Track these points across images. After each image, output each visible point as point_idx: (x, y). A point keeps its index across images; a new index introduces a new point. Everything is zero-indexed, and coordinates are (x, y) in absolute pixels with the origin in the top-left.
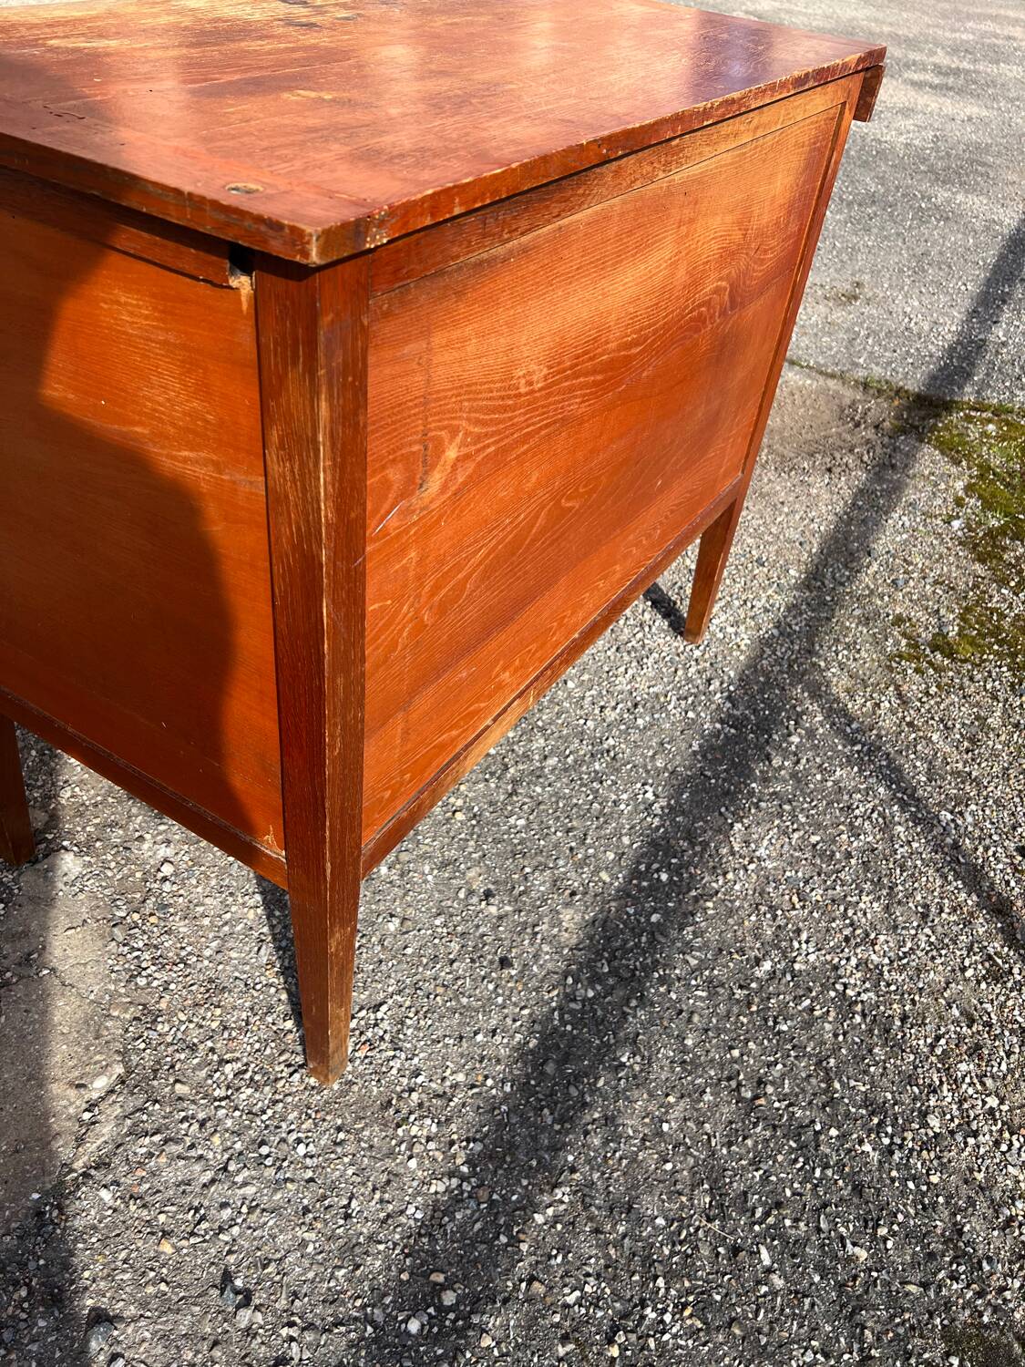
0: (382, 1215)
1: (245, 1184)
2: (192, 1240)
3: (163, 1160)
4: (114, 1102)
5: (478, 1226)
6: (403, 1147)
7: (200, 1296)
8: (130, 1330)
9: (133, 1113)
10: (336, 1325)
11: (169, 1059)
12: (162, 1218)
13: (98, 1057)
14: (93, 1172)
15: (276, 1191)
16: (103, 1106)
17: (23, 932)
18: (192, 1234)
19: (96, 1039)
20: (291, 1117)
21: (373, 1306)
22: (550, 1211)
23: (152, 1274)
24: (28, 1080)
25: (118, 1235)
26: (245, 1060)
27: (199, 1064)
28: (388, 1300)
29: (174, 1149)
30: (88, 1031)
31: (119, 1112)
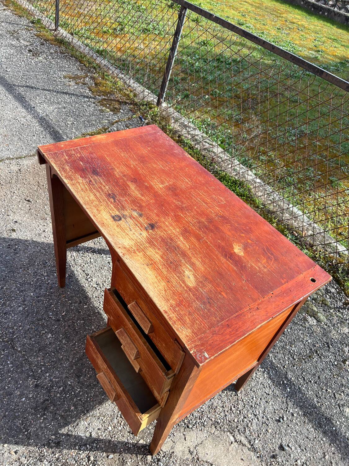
0: (269, 388)
1: (259, 412)
2: (269, 425)
3: (251, 428)
4: (237, 436)
5: (274, 372)
6: (257, 379)
7: (279, 427)
8: (284, 442)
9: (239, 433)
10: (287, 403)
11: (227, 422)
12: (263, 431)
13: (225, 438)
14: (251, 444)
15: (261, 406)
16: (237, 438)
17: (182, 452)
18: (268, 425)
19: (219, 437)
20: (247, 399)
21: (284, 395)
22: (273, 359)
23: (274, 435)
24: (226, 456)
25: (265, 441)
26: (231, 405)
27: (230, 415)
28: (284, 393)
29: (249, 425)
30: (216, 439)
31: (238, 435)
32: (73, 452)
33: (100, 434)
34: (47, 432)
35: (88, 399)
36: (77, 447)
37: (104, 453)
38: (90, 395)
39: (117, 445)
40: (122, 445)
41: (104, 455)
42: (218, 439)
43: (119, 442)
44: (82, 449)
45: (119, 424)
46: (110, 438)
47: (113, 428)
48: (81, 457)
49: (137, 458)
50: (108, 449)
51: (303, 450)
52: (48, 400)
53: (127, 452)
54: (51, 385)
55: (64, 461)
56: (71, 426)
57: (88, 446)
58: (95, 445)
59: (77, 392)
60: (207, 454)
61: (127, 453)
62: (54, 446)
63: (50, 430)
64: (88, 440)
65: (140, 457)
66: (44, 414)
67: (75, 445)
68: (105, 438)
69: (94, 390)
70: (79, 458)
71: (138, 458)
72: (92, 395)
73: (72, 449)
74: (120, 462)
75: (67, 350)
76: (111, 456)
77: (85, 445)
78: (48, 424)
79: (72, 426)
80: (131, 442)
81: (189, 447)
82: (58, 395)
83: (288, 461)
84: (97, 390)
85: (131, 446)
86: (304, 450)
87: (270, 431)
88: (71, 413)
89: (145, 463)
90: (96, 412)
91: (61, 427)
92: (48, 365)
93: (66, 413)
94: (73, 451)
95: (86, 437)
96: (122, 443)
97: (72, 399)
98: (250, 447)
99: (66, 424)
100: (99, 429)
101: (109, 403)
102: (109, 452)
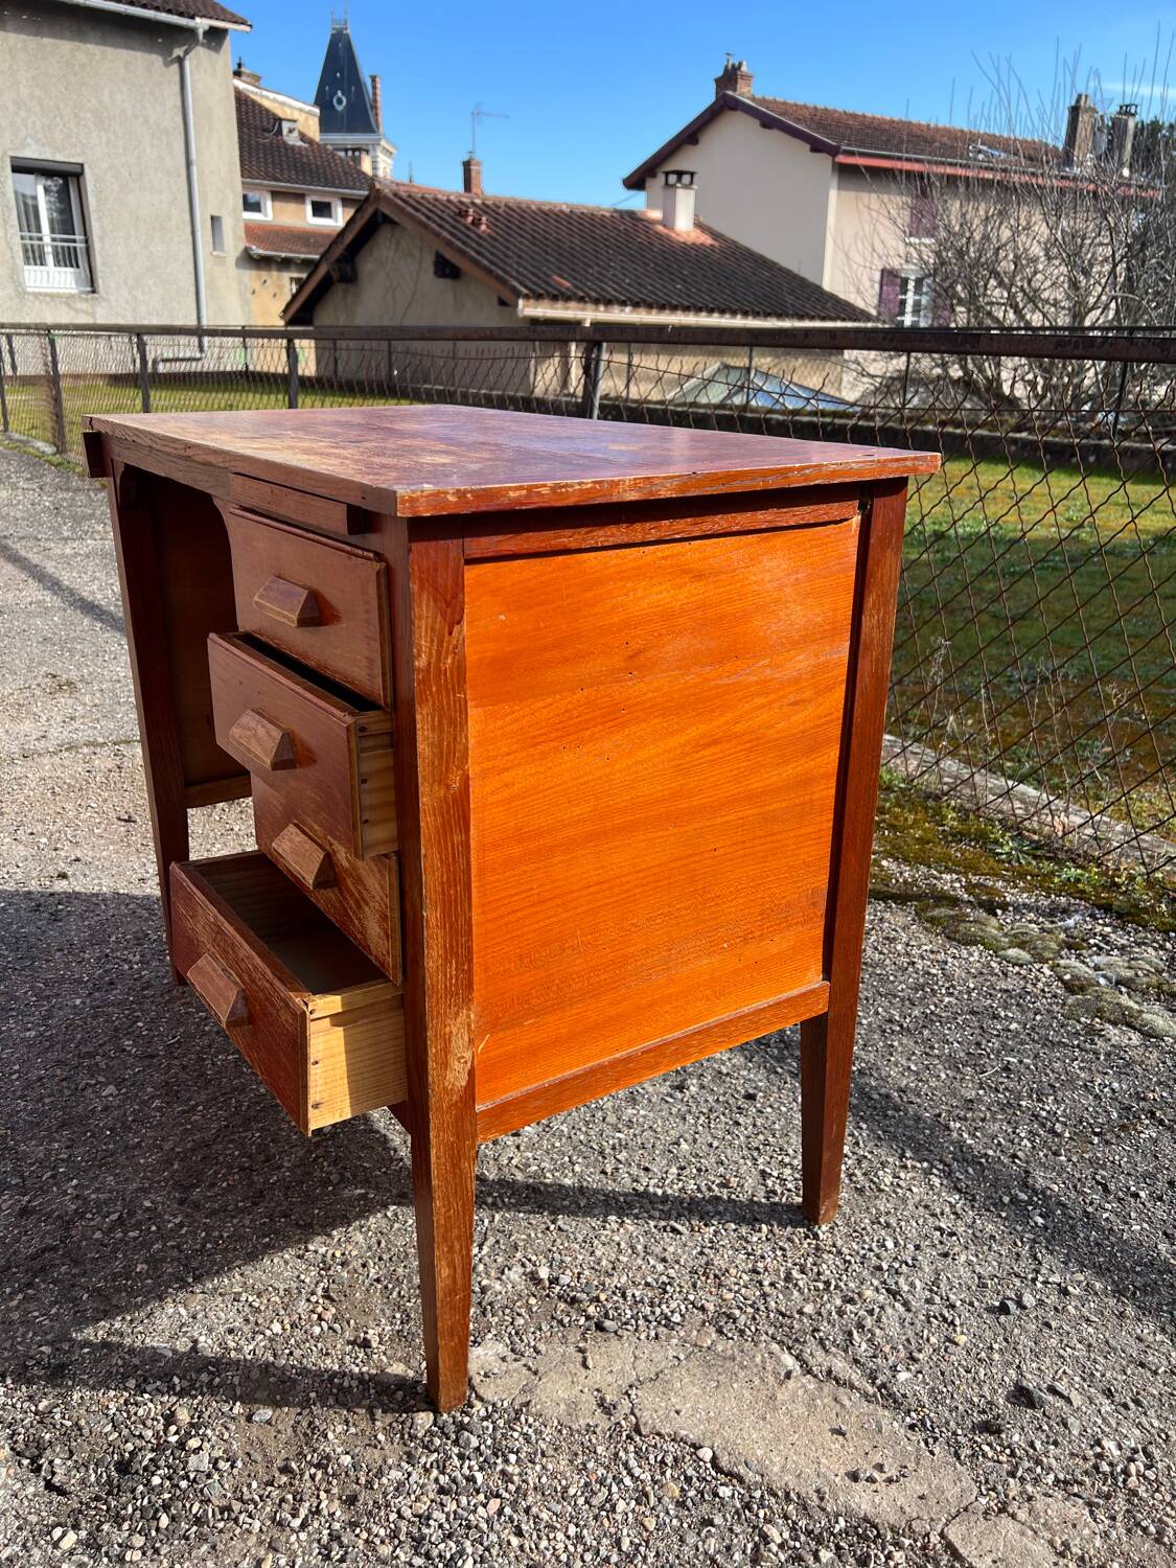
0: (952, 1216)
1: (912, 1284)
2: (957, 1322)
3: (878, 1331)
4: (811, 1354)
5: (971, 1170)
6: (899, 1190)
7: (1005, 1329)
8: (1029, 1376)
9: (824, 1347)
10: (1036, 1258)
11: (772, 1315)
12: (933, 1340)
13: (758, 1359)
14: (878, 1382)
15: (921, 1269)
16: (812, 1362)
18: (952, 1322)
19: (734, 1359)
20: (856, 1247)
21: (1022, 1237)
22: (965, 1136)
23: (983, 1354)
24: (764, 1419)
25: (943, 1374)
26: (789, 1265)
27: (784, 1296)
28: (1019, 1228)
29: (869, 1323)
30: (722, 1366)
31: (820, 1353)
32: (113, 1400)
33: (232, 1345)
34: (24, 1335)
35: (209, 1246)
36: (132, 1383)
37: (238, 1404)
38: (216, 1234)
39: (294, 1381)
40: (314, 1381)
41: (236, 1411)
42: (728, 1364)
43: (304, 1372)
44: (149, 1389)
45: (315, 1317)
46: (271, 1359)
47: (288, 1327)
48: (141, 1412)
49: (374, 1420)
50: (254, 1391)
51: (1125, 1406)
52: (54, 1249)
53: (331, 1401)
54: (76, 1210)
55: (69, 1423)
56: (124, 1318)
57: (176, 1380)
58: (204, 1377)
59: (170, 1225)
60: (678, 1412)
61: (330, 1407)
62: (40, 1378)
63: (38, 1329)
64: (179, 1361)
65: (383, 1420)
66: (29, 1285)
67: (125, 1378)
68: (249, 1357)
69: (235, 1221)
70: (129, 1418)
71: (378, 1423)
72: (225, 1235)
73: (108, 1388)
74: (296, 1435)
75: (160, 1123)
76: (265, 1413)
77: (166, 1377)
78: (36, 1314)
79: (129, 1318)
80: (356, 1370)
81: (598, 1390)
82: (98, 1235)
83: (1056, 1443)
84: (247, 1222)
85: (354, 1383)
86: (1132, 1405)
87: (962, 1339)
88: (134, 1280)
89: (402, 1437)
90: (232, 1281)
91: (83, 1321)
92: (82, 1161)
93: (113, 1280)
94: (112, 1393)
95: (175, 1351)
96: (320, 1374)
97: (146, 1245)
98: (871, 1390)
99: (107, 1315)
100: (231, 1331)
101: (287, 1256)
102: (256, 1401)
